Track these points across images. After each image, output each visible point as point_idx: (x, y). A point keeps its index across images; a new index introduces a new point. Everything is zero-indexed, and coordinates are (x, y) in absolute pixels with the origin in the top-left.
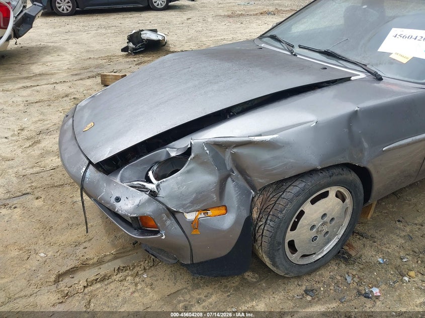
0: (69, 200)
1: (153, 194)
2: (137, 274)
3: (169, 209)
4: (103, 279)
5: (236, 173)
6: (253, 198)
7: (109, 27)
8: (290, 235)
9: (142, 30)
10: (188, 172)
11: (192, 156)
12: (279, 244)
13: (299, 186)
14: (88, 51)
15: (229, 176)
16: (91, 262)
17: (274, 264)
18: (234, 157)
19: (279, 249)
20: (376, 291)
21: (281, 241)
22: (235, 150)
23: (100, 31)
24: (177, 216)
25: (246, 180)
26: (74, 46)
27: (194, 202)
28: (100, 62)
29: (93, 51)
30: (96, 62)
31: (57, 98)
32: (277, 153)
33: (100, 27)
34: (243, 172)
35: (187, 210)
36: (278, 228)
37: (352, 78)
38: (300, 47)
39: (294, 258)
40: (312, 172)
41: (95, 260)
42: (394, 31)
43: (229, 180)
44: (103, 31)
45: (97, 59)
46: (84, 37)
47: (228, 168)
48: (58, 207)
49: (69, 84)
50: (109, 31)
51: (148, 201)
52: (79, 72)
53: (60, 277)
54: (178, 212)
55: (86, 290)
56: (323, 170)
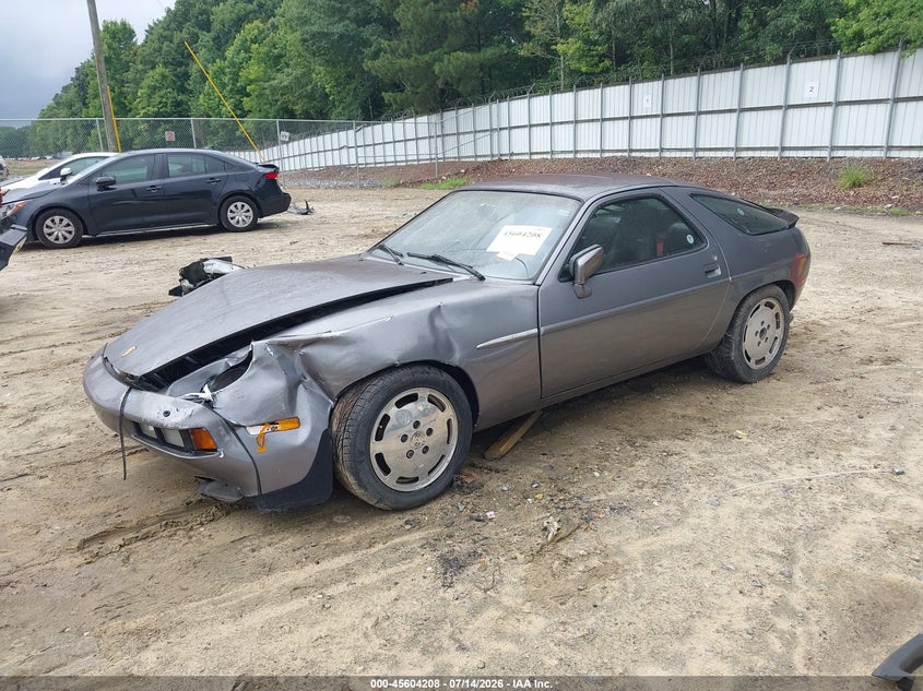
0: (90, 475)
1: (209, 404)
2: (191, 529)
3: (227, 422)
4: (145, 537)
5: (309, 379)
6: (332, 410)
7: (148, 261)
8: (376, 447)
9: (206, 260)
10: (250, 378)
11: (254, 359)
12: (361, 453)
13: (378, 384)
14: (108, 300)
15: (300, 382)
16: (128, 525)
17: (360, 484)
18: (306, 359)
19: (362, 461)
20: (490, 514)
21: (363, 449)
22: (304, 350)
23: (128, 268)
24: (239, 432)
25: (321, 386)
26: (82, 293)
27: (257, 414)
28: (131, 313)
29: (118, 299)
30: (122, 314)
31: (59, 365)
32: (352, 349)
33: (129, 262)
34: (316, 376)
35: (250, 424)
36: (357, 431)
37: (454, 280)
38: (409, 255)
39: (389, 481)
40: (392, 368)
41: (134, 523)
42: (507, 228)
43: (301, 386)
44: (136, 268)
45: (126, 309)
46: (101, 280)
47: (299, 373)
48: (75, 484)
49: (78, 346)
50: (146, 268)
51: (201, 411)
52: (94, 329)
53: (86, 542)
54: (239, 426)
55: (123, 549)
56: (404, 366)
